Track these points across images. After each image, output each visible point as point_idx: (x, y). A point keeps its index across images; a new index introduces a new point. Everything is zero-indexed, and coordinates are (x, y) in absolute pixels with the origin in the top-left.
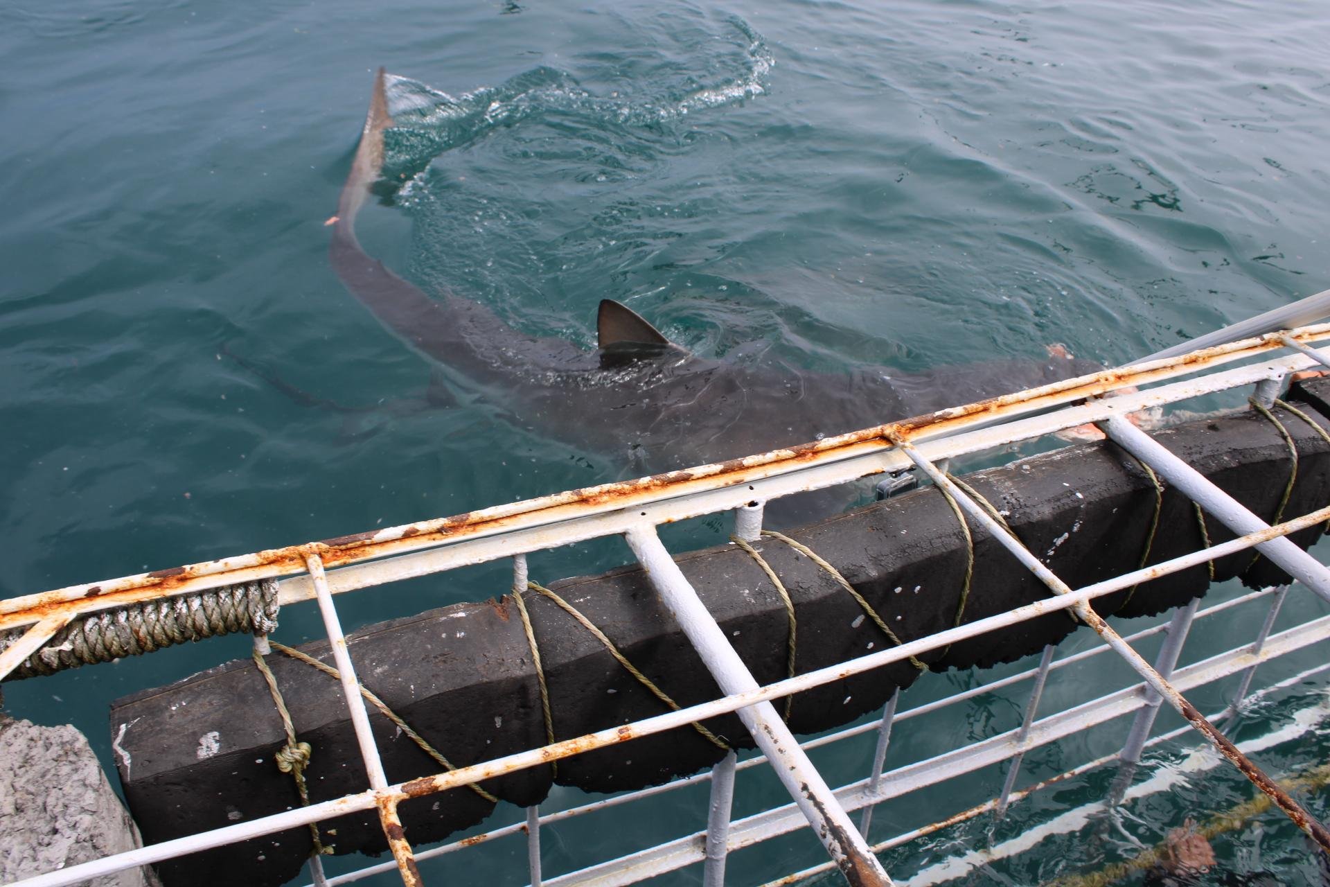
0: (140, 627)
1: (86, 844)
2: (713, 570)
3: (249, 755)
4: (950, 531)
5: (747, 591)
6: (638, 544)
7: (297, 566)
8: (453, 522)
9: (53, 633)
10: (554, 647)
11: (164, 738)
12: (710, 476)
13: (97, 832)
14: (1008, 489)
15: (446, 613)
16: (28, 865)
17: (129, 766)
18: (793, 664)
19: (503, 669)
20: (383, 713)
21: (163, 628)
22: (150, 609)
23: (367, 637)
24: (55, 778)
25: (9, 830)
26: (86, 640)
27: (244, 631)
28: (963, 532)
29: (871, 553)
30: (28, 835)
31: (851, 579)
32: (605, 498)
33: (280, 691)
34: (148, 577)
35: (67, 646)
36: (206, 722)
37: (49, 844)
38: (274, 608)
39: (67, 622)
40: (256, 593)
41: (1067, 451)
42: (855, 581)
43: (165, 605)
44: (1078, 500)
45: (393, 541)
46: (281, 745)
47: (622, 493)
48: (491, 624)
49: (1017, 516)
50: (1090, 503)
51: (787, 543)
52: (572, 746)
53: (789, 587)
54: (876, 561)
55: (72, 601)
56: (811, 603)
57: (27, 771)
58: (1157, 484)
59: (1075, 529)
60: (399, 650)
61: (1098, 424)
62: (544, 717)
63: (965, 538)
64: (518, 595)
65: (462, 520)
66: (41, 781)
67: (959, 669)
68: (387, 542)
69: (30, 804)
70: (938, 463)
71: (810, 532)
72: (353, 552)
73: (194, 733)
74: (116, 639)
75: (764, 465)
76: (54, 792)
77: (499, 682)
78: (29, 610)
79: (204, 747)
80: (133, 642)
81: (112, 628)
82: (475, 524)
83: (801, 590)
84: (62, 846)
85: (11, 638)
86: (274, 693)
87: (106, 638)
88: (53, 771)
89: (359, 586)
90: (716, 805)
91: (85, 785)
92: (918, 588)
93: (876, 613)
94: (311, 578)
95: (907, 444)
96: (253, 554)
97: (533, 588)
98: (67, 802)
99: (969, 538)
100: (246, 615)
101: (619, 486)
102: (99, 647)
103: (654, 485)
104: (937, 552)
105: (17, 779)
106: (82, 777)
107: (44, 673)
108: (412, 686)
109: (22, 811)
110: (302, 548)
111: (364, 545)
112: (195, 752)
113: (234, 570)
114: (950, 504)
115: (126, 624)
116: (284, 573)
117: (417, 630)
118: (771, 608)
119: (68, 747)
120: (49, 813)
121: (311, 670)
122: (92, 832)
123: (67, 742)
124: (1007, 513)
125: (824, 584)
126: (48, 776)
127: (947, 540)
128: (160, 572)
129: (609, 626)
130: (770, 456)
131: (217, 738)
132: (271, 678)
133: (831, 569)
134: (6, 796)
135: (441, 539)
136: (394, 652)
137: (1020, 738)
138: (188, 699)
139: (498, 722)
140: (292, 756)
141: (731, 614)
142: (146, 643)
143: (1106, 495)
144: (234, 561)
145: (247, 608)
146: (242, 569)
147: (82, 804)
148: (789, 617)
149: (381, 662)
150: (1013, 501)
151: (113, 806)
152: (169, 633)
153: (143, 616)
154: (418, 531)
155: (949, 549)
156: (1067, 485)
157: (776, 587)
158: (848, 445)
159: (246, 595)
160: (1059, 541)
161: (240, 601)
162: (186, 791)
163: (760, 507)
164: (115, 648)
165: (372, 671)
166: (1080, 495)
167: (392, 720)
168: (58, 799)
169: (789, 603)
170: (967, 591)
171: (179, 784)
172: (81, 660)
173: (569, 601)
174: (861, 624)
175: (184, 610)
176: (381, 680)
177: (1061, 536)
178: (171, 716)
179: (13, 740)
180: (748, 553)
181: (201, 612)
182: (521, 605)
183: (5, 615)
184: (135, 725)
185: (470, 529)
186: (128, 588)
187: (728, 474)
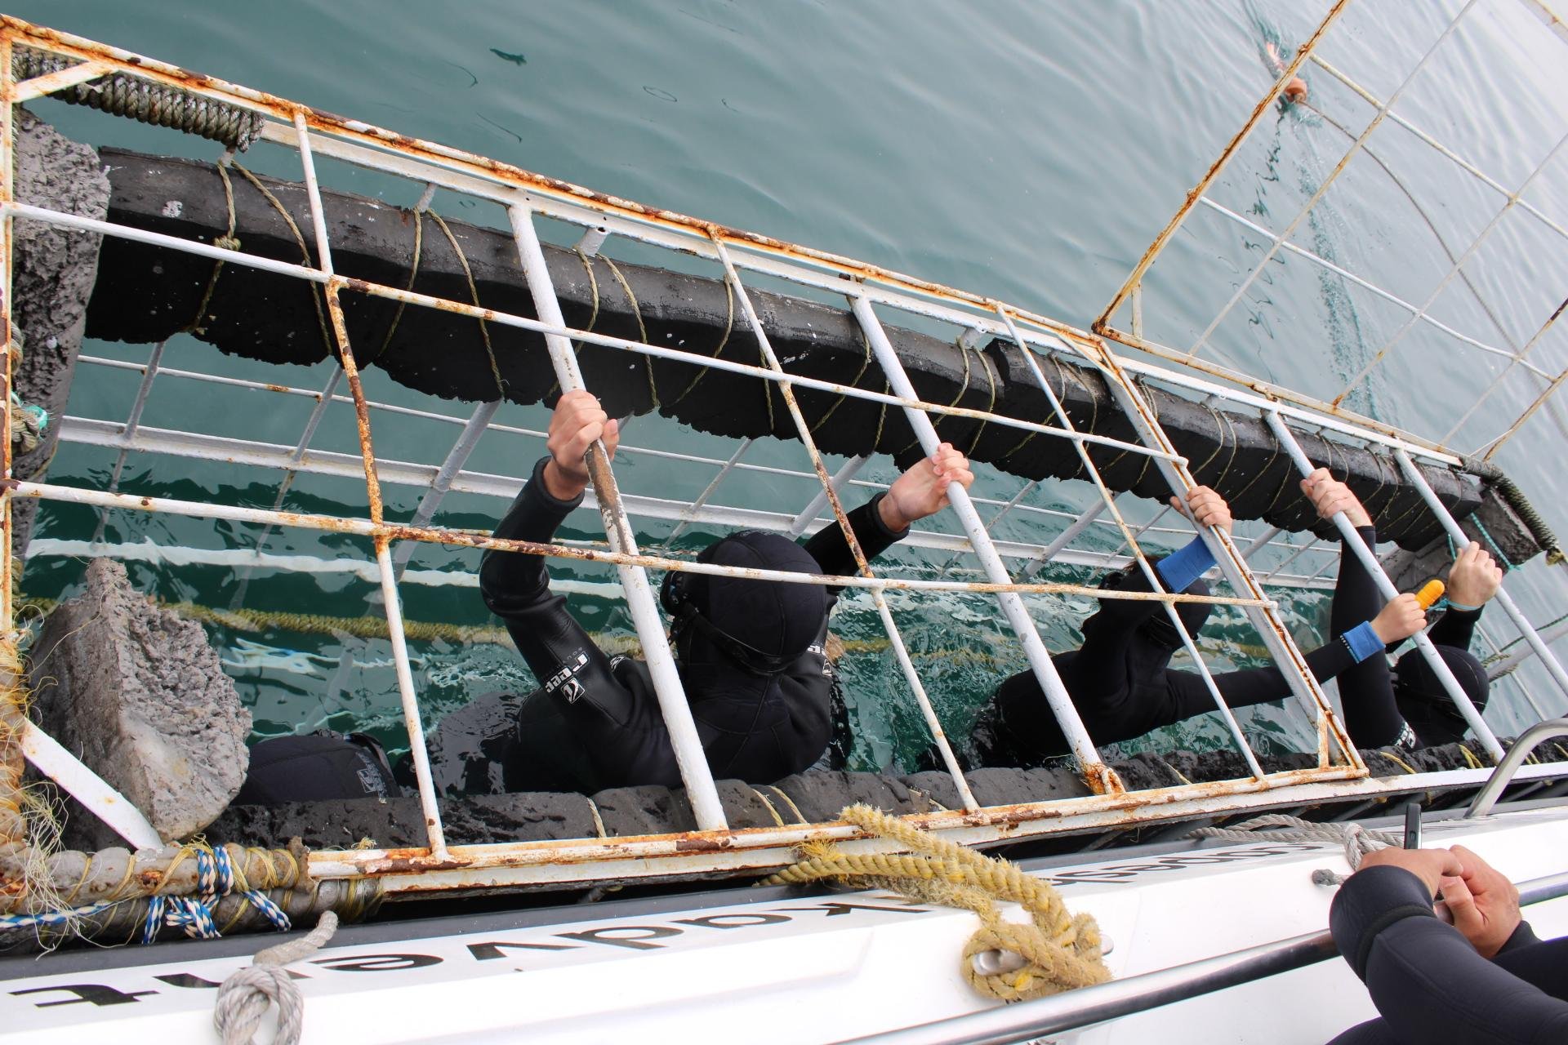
0: (157, 102)
2: (556, 261)
4: (721, 315)
5: (574, 285)
6: (516, 216)
7: (286, 115)
8: (403, 139)
9: (101, 76)
10: (432, 257)
11: (139, 188)
12: (582, 196)
14: (770, 308)
15: (365, 200)
19: (394, 255)
20: (300, 246)
21: (173, 111)
22: (167, 92)
24: (75, 175)
26: (114, 92)
28: (728, 320)
29: (664, 301)
31: (644, 312)
32: (509, 175)
33: (234, 197)
34: (179, 70)
35: (99, 90)
36: (172, 192)
38: (256, 136)
39: (111, 73)
40: (248, 120)
41: (820, 304)
42: (646, 314)
43: (181, 95)
44: (813, 338)
45: (357, 132)
46: (222, 233)
47: (520, 178)
48: (394, 223)
49: (768, 327)
50: (818, 344)
51: (611, 268)
53: (602, 294)
54: (665, 308)
55: (116, 59)
56: (611, 314)
57: (52, 161)
58: (868, 356)
59: (801, 357)
61: (849, 298)
63: (727, 325)
64: (418, 212)
65: (409, 141)
68: (352, 130)
69: (57, 183)
70: (736, 266)
72: (328, 126)
73: (164, 196)
74: (137, 102)
75: (620, 207)
78: (83, 50)
79: (169, 209)
80: (147, 110)
81: (136, 92)
82: (416, 149)
83: (609, 302)
85: (65, 64)
86: (228, 197)
87: (130, 98)
92: (683, 342)
94: (296, 130)
95: (720, 243)
96: (258, 92)
97: (430, 214)
99: (730, 325)
100: (235, 131)
101: (522, 172)
102: (122, 101)
103: (543, 183)
104: (706, 323)
105: (45, 163)
106: (97, 183)
109: (52, 185)
110: (294, 105)
111: (337, 125)
112: (161, 209)
113: (241, 96)
114: (728, 297)
115: (147, 94)
116: (275, 116)
117: (342, 202)
118: (585, 302)
124: (763, 323)
125: (625, 305)
127: (717, 319)
128: (190, 71)
129: (475, 261)
130: (628, 204)
131: (180, 208)
132: (229, 187)
133: (633, 299)
135: (391, 147)
138: (163, 171)
140: (227, 244)
141: (562, 294)
142: (157, 116)
143: (832, 344)
144: (243, 90)
145: (237, 127)
146: (246, 97)
148: (593, 316)
150: (770, 317)
152: (176, 116)
153: (161, 95)
154: (376, 133)
155: (714, 324)
156: (810, 326)
157: (593, 290)
158: (680, 223)
159: (240, 117)
160: (787, 360)
161: (235, 119)
163: (606, 233)
164: (133, 107)
166: (815, 336)
167: (303, 254)
169: (597, 307)
173: (452, 233)
175: (194, 106)
177: (790, 357)
178: (148, 177)
179: (42, 135)
180: (583, 261)
181: (204, 113)
182: (419, 221)
183: (61, 44)
184: (117, 171)
185: (412, 150)
186: (161, 71)
187: (594, 201)
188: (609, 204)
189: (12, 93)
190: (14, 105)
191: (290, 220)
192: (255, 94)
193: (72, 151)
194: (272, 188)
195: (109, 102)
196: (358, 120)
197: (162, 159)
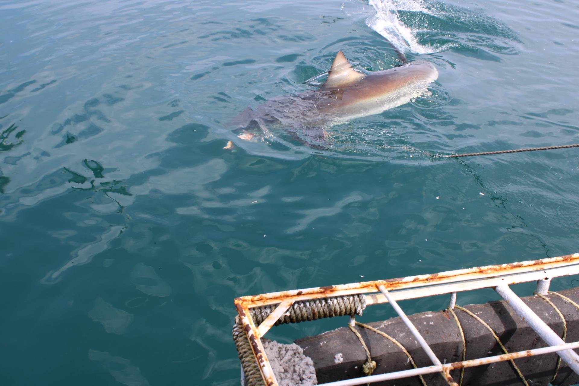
0: (315, 309)
2: (531, 305)
5: (547, 314)
6: (502, 291)
7: (374, 289)
8: (432, 276)
9: (288, 308)
10: (470, 331)
11: (320, 355)
12: (529, 266)
15: (424, 315)
19: (451, 338)
20: (404, 352)
21: (323, 310)
22: (318, 302)
23: (394, 322)
26: (295, 312)
27: (351, 315)
32: (490, 271)
33: (363, 340)
34: (320, 288)
35: (288, 314)
36: (335, 350)
38: (365, 306)
39: (292, 304)
40: (357, 299)
43: (324, 301)
45: (409, 282)
46: (366, 361)
47: (496, 270)
48: (443, 320)
51: (560, 297)
52: (510, 356)
53: (564, 314)
55: (292, 296)
56: (573, 322)
64: (451, 309)
65: (436, 276)
68: (407, 282)
69: (289, 370)
71: (569, 293)
72: (395, 285)
73: (332, 353)
74: (306, 313)
75: (550, 263)
76: (297, 366)
77: (450, 343)
78: (276, 298)
79: (337, 359)
80: (312, 314)
81: (304, 308)
82: (440, 278)
83: (569, 316)
86: (361, 341)
87: (303, 312)
88: (292, 360)
94: (383, 294)
97: (457, 308)
100: (354, 307)
101: (494, 267)
102: (300, 315)
108: (416, 342)
110: (377, 282)
111: (399, 283)
112: (334, 361)
113: (351, 289)
115: (309, 307)
116: (369, 292)
117: (414, 321)
118: (559, 322)
119: (295, 351)
121: (374, 333)
125: (578, 314)
128: (325, 287)
129: (492, 324)
130: (554, 259)
131: (342, 356)
132: (359, 335)
135: (428, 283)
136: (406, 328)
138: (327, 341)
139: (445, 361)
140: (370, 366)
142: (317, 315)
144: (352, 285)
145: (355, 305)
146: (353, 289)
148: (564, 327)
149: (402, 332)
152: (325, 312)
153: (316, 304)
154: (419, 279)
157: (558, 314)
159: (354, 299)
161: (352, 302)
162: (327, 377)
163: (548, 281)
164: (305, 316)
165: (399, 335)
167: (407, 355)
169: (564, 321)
171: (326, 374)
172: (291, 320)
173: (473, 313)
175: (331, 303)
176: (403, 338)
178: (321, 347)
180: (544, 299)
181: (337, 305)
182: (454, 314)
183: (267, 299)
184: (306, 350)
185: (438, 279)
186: (312, 292)
187: (536, 266)
188: (544, 263)
189: (257, 333)
190: (261, 338)
191: (394, 340)
192: (357, 285)
193: (288, 350)
194: (378, 328)
195: (294, 318)
196: (408, 276)
197: (323, 335)
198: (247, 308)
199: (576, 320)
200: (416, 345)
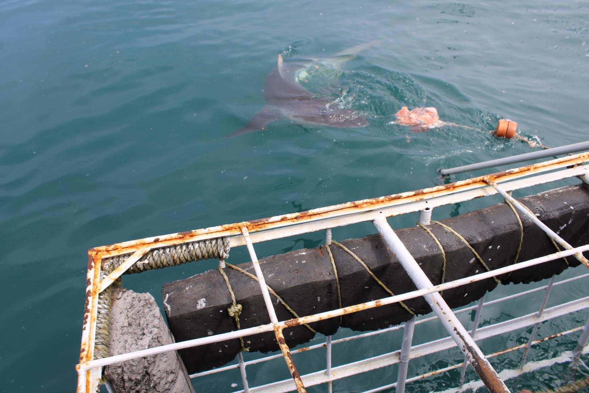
0: (175, 255)
1: (156, 340)
2: (410, 237)
3: (217, 309)
4: (513, 222)
5: (425, 246)
6: (379, 225)
7: (237, 231)
8: (301, 214)
9: (142, 256)
10: (343, 268)
11: (183, 300)
12: (409, 197)
13: (159, 335)
14: (539, 204)
15: (297, 253)
16: (134, 346)
17: (170, 311)
18: (444, 278)
19: (321, 277)
20: (272, 293)
21: (184, 255)
22: (178, 247)
23: (265, 262)
24: (143, 313)
25: (126, 333)
26: (154, 259)
27: (215, 258)
28: (519, 223)
29: (479, 231)
30: (133, 335)
31: (470, 242)
32: (365, 205)
33: (230, 283)
34: (178, 234)
35: (146, 261)
36: (200, 294)
37: (141, 339)
38: (228, 249)
39: (147, 252)
40: (221, 242)
41: (565, 188)
42: (472, 243)
43: (184, 246)
44: (571, 210)
45: (277, 222)
46: (230, 305)
47: (372, 203)
48: (316, 258)
49: (543, 216)
50: (577, 211)
51: (441, 226)
52: (356, 308)
53: (443, 245)
54: (481, 234)
55: (148, 244)
56: (453, 252)
57: (132, 310)
59: (570, 223)
60: (279, 267)
61: (578, 177)
62: (338, 297)
63: (519, 225)
64: (328, 246)
65: (305, 214)
66: (138, 314)
67: (514, 284)
68: (274, 222)
69: (134, 323)
70: (508, 192)
71: (452, 221)
72: (260, 226)
73: (195, 299)
74: (165, 259)
75: (432, 192)
76: (143, 319)
77: (320, 282)
78: (132, 247)
79: (199, 304)
80: (172, 261)
81: (164, 254)
82: (311, 215)
83: (448, 246)
84: (147, 340)
85: (125, 257)
86: (227, 284)
87: (161, 259)
88: (142, 311)
89: (262, 240)
90: (406, 339)
91: (154, 317)
92: (499, 247)
93: (480, 257)
94: (244, 236)
95: (495, 184)
96: (220, 226)
97: (334, 243)
98: (148, 323)
99: (521, 225)
100: (217, 251)
101: (371, 200)
102: (159, 262)
103: (386, 200)
104: (507, 231)
105: (129, 313)
106: (153, 313)
107: (137, 272)
108: (284, 283)
109: (131, 325)
110: (240, 224)
111: (265, 223)
112: (196, 306)
113: (212, 233)
114: (513, 210)
115: (169, 253)
116: (232, 234)
117: (286, 260)
118: (435, 253)
119: (147, 301)
120: (141, 327)
121: (242, 275)
122: (158, 335)
123: (147, 299)
124: (539, 215)
125: (458, 244)
126: (140, 312)
127: (512, 226)
128: (183, 233)
129: (366, 259)
130: (435, 188)
131: (205, 301)
132: (226, 278)
133: (461, 238)
134: (125, 319)
135: (297, 221)
136: (276, 268)
137: (538, 316)
138: (193, 285)
139: (319, 299)
140: (235, 310)
141: (419, 256)
142: (177, 261)
143: (585, 208)
144: (212, 229)
145: (217, 248)
146: (215, 232)
147: (154, 324)
148: (443, 258)
149: (270, 272)
150: (541, 209)
151: (165, 326)
152: (186, 257)
153: (176, 250)
154: (287, 218)
155: (513, 230)
156: (566, 203)
157: (438, 245)
158: (468, 184)
159: (217, 243)
160: (562, 228)
161: (214, 245)
162: (192, 322)
163: (430, 210)
164: (165, 263)
165: (267, 276)
166: (572, 208)
167: (275, 296)
168: (144, 322)
169: (443, 252)
170: (520, 249)
171: (189, 319)
172: (152, 267)
173: (349, 249)
174: (474, 262)
175: (192, 248)
176: (271, 279)
177: (563, 225)
178: (186, 292)
179: (126, 298)
180: (425, 230)
181: (199, 249)
182: (329, 250)
183: (123, 248)
184: (172, 295)
185: (309, 217)
186: (170, 239)
187: (417, 196)
188: (425, 193)
189: (99, 287)
193: (141, 300)
194: (247, 269)
195: (154, 265)
196: (275, 216)
197: (191, 279)
198: (101, 259)
199: (455, 251)
200: (284, 286)
